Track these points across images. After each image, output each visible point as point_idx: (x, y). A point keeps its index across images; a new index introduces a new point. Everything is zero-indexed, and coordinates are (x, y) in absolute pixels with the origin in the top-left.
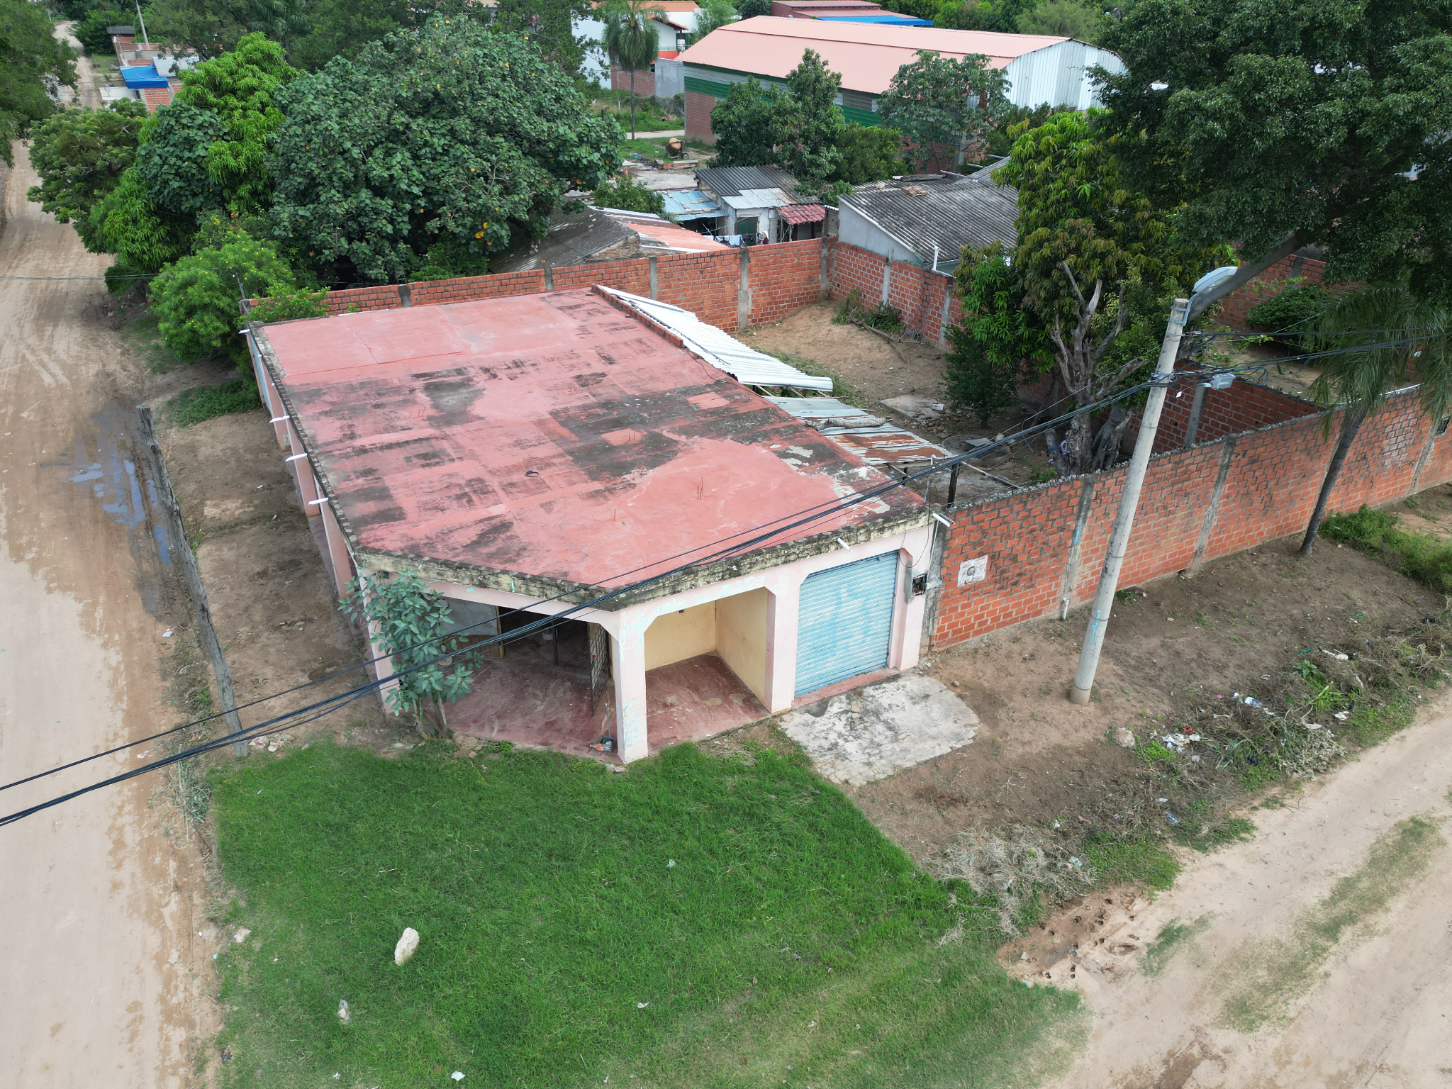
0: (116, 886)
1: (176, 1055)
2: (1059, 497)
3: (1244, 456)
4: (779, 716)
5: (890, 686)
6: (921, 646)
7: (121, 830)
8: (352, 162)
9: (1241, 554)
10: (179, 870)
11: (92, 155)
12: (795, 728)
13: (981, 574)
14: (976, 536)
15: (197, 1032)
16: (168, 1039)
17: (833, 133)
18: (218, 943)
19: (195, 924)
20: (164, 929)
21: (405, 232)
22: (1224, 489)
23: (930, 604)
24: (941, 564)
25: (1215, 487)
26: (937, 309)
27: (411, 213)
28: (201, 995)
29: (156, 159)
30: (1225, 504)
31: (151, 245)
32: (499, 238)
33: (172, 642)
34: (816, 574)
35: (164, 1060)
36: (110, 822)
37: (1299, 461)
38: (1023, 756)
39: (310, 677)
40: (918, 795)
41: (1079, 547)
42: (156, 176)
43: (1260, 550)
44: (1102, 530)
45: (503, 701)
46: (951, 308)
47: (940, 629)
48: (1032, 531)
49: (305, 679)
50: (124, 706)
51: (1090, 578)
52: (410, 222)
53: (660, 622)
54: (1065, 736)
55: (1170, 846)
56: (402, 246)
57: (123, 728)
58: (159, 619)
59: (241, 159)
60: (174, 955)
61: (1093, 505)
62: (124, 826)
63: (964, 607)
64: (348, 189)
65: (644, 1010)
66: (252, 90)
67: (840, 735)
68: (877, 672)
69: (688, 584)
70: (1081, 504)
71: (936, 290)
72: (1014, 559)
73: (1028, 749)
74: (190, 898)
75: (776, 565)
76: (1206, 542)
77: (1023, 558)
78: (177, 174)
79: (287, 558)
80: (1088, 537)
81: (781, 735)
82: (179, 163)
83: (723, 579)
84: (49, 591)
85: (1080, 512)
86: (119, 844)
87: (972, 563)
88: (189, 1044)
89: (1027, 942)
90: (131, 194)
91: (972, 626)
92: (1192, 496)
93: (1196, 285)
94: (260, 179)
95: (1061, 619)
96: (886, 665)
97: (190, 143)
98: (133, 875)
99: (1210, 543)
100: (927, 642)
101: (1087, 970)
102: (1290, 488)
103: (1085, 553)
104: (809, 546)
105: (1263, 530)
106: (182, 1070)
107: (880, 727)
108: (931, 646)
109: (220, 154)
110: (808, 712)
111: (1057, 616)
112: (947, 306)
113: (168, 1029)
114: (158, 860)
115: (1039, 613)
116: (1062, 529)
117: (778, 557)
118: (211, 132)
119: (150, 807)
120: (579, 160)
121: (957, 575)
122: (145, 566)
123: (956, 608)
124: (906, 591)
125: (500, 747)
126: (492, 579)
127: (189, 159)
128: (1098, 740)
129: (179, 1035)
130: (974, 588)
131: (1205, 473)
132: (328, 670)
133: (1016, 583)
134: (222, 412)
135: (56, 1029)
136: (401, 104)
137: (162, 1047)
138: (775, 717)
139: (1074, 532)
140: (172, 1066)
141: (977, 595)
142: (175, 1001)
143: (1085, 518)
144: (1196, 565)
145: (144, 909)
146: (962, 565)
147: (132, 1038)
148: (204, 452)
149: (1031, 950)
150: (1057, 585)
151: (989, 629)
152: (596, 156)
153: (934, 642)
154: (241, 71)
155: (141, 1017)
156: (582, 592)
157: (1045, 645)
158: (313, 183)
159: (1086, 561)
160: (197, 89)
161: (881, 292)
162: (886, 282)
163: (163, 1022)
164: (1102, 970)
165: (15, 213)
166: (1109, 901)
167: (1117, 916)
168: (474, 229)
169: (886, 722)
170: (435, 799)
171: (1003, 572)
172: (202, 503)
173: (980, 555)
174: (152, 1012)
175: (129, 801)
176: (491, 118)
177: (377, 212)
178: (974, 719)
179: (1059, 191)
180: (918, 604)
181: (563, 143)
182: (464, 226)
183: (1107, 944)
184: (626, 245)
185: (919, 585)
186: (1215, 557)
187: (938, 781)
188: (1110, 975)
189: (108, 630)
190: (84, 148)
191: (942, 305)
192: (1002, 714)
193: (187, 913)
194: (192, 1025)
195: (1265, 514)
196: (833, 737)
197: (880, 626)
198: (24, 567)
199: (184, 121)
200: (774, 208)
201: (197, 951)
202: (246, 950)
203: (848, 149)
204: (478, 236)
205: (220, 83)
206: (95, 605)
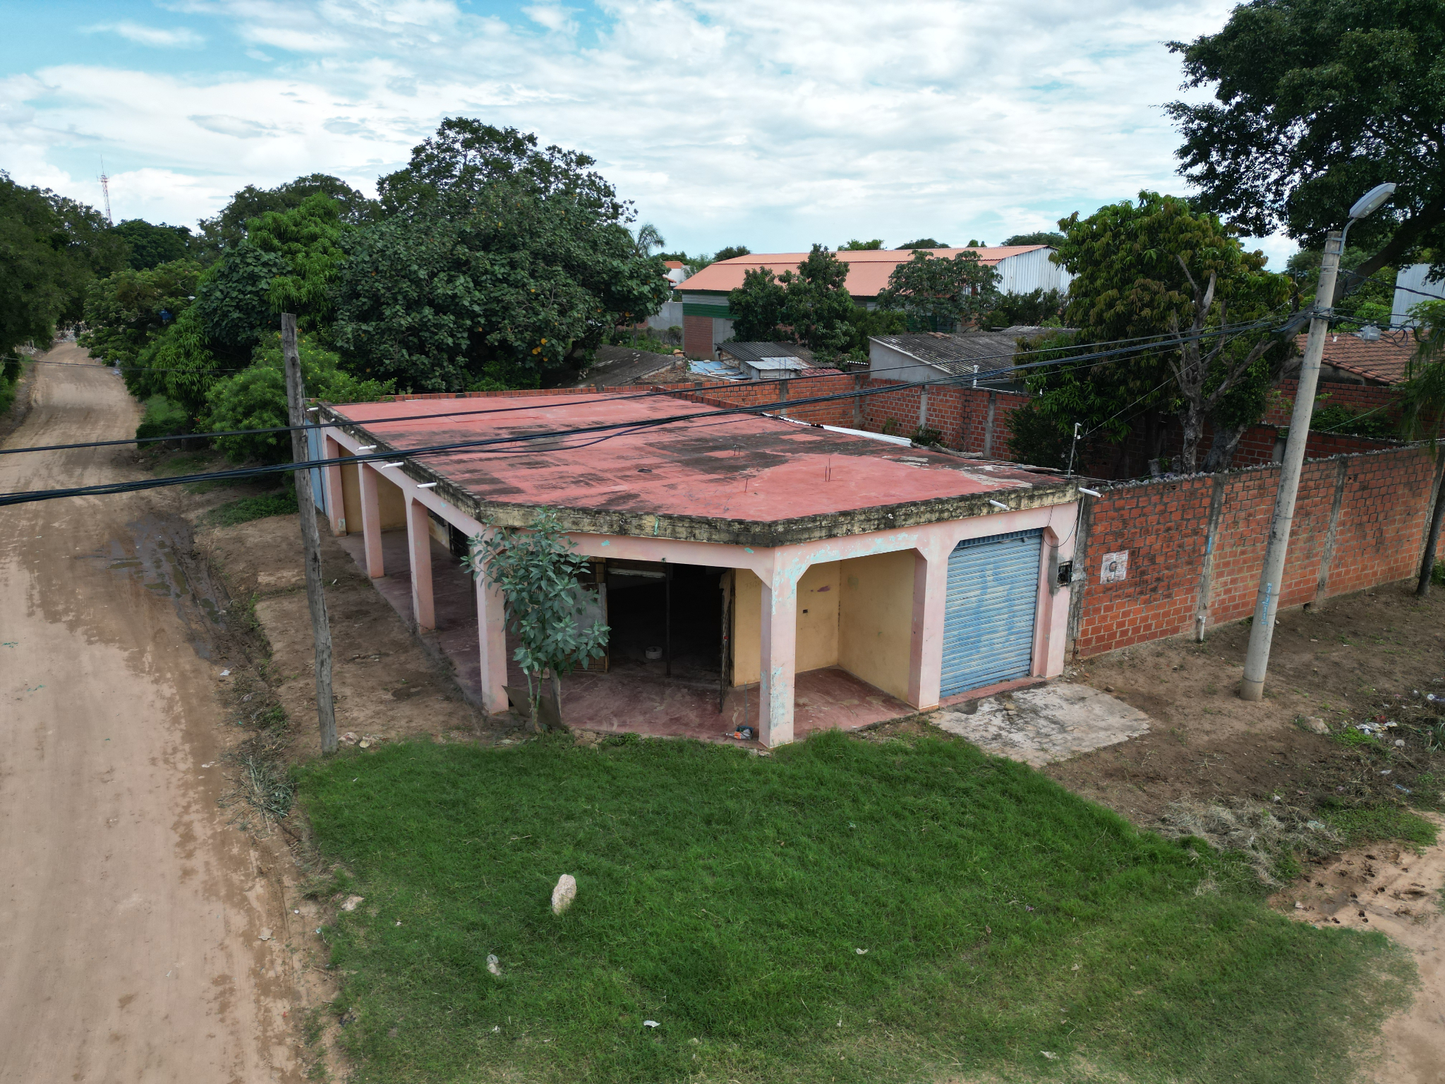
0: (187, 873)
1: (279, 1024)
2: (1193, 493)
3: (1355, 480)
4: (928, 713)
5: (1040, 691)
6: (1067, 652)
7: (189, 825)
8: (416, 282)
9: (1359, 593)
10: (262, 858)
11: (148, 302)
12: (947, 721)
13: (1122, 573)
14: (1117, 525)
15: (304, 1003)
16: (267, 1010)
17: (845, 310)
18: (320, 918)
19: (288, 904)
20: (250, 911)
21: (464, 347)
22: (1340, 515)
23: (1075, 599)
24: (1085, 552)
25: (1332, 511)
26: (980, 423)
27: (470, 330)
28: (305, 967)
29: (218, 294)
30: (1342, 533)
31: (201, 376)
32: (556, 354)
33: (231, 679)
34: (969, 541)
35: (265, 1031)
36: (176, 819)
37: (1403, 495)
38: (1209, 741)
39: (394, 695)
40: (1109, 775)
41: (1211, 557)
42: (215, 310)
43: (1377, 591)
44: (1232, 541)
45: (617, 704)
46: (995, 420)
47: (1085, 633)
48: (1169, 529)
49: (389, 696)
50: (183, 727)
51: (1223, 597)
52: (469, 338)
53: (814, 570)
54: (1251, 724)
55: (1412, 810)
56: (460, 359)
57: (183, 744)
58: (215, 663)
59: (304, 291)
60: (266, 933)
61: (1224, 510)
62: (192, 822)
63: (1108, 609)
64: (411, 306)
65: (864, 956)
66: (313, 238)
67: (1000, 728)
68: (1022, 680)
69: (845, 528)
70: (1212, 505)
71: (978, 405)
72: (1152, 560)
73: (1213, 736)
74: (280, 882)
75: (930, 522)
76: (1327, 574)
77: (1160, 560)
78: (237, 307)
79: (354, 609)
80: (1220, 547)
81: (936, 729)
82: (241, 296)
83: (878, 529)
84: (90, 643)
85: (1211, 515)
86: (188, 837)
87: (1114, 556)
88: (293, 1015)
89: (1297, 894)
90: (186, 330)
91: (1113, 636)
92: (1312, 517)
93: (1352, 210)
94: (319, 311)
95: (1198, 641)
96: (1029, 673)
97: (254, 278)
98: (207, 864)
99: (1331, 576)
100: (1071, 647)
101: (1379, 915)
102: (1397, 525)
103: (1217, 566)
104: (962, 504)
105: (1374, 570)
106: (289, 1040)
107: (1042, 722)
108: (1075, 653)
109: (283, 285)
110: (957, 711)
111: (1194, 637)
112: (990, 418)
113: (267, 1001)
114: (235, 851)
115: (1176, 630)
116: (1195, 532)
117: (932, 511)
118: (274, 270)
119: (222, 806)
120: (630, 292)
121: (1099, 570)
122: (194, 626)
123: (1099, 609)
124: (1050, 581)
125: (623, 740)
126: (635, 522)
127: (250, 292)
128: (1288, 728)
129: (280, 1007)
130: (1113, 588)
131: (1322, 492)
132: (413, 690)
133: (1154, 590)
134: (269, 513)
135: (125, 1001)
136: (463, 238)
137: (261, 1018)
138: (922, 714)
139: (1207, 538)
140: (276, 1036)
141: (1118, 596)
142: (271, 974)
143: (1217, 523)
144: (1320, 599)
145: (223, 892)
146: (1105, 557)
147: (224, 1008)
148: (251, 541)
149: (1304, 900)
150: (1193, 599)
151: (1130, 641)
152: (646, 289)
153: (1079, 648)
154: (305, 222)
155: (232, 990)
156: (737, 526)
157: (1190, 658)
158: (377, 301)
159: (1220, 575)
160: (265, 234)
161: (918, 418)
162: (923, 407)
163: (259, 995)
164: (1396, 914)
165: (40, 403)
166: (1370, 857)
167: (1385, 871)
168: (532, 344)
169: (1046, 718)
170: (560, 780)
171: (1143, 573)
172: (255, 575)
173: (1121, 549)
174: (244, 984)
175: (196, 802)
176: (549, 250)
177: (439, 326)
178: (1142, 715)
179: (1122, 260)
180: (1063, 597)
181: (616, 275)
182: (523, 340)
183: (1389, 891)
184: (674, 369)
185: (1064, 575)
186: (1336, 594)
187: (1126, 762)
188: (1410, 919)
189: (158, 670)
190: (141, 295)
191: (985, 418)
192: (1171, 710)
193: (277, 894)
194: (296, 996)
195: (1378, 551)
196: (993, 730)
197: (1023, 623)
198: (60, 628)
199: (249, 261)
200: (796, 370)
201: (295, 928)
202: (359, 917)
203: (860, 324)
204: (535, 352)
205: (285, 231)
206: (142, 652)
